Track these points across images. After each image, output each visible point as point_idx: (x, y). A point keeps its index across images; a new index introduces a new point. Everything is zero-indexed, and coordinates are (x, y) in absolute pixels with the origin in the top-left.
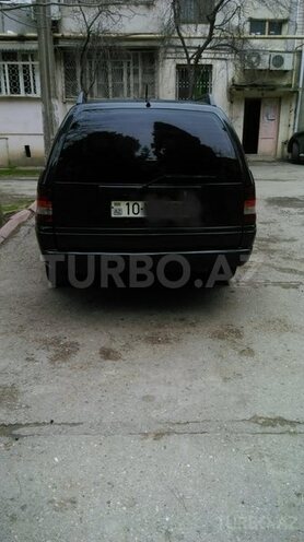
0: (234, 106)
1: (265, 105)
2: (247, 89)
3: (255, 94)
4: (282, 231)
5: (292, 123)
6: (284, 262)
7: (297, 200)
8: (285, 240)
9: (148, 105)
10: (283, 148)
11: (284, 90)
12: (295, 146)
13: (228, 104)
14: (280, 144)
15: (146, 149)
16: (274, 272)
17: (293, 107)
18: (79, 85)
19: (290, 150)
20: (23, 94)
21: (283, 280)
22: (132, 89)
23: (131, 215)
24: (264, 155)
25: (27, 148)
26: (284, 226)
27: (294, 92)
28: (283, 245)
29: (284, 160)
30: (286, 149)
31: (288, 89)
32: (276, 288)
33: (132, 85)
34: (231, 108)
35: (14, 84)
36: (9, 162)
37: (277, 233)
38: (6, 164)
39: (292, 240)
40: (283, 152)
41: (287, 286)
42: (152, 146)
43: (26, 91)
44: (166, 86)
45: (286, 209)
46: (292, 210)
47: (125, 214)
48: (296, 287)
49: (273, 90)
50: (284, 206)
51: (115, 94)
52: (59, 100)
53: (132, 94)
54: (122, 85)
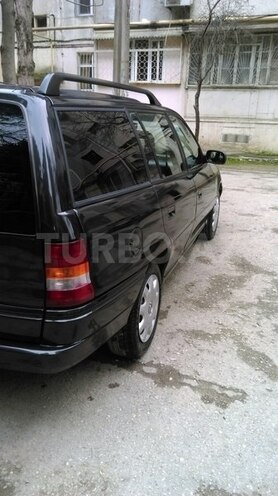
20: (149, 80)
22: (258, 75)
33: (258, 71)
35: (142, 71)
43: (153, 77)
51: (239, 80)
52: (182, 86)
53: (257, 80)
54: (248, 71)
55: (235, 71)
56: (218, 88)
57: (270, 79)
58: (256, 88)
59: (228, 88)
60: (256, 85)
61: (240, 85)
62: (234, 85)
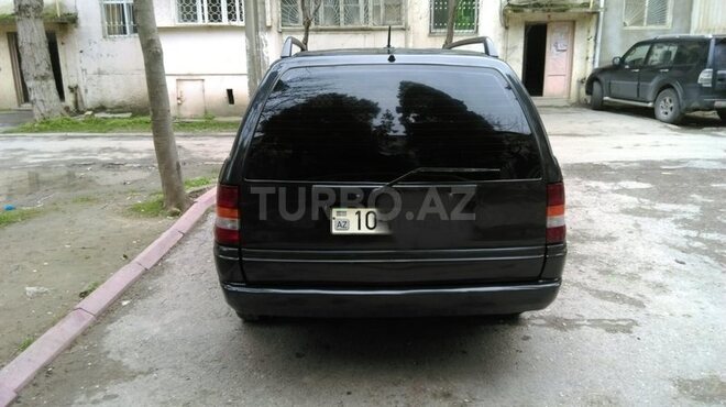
0: (510, 33)
1: (553, 31)
2: (528, 10)
3: (538, 16)
4: (590, 221)
5: (591, 55)
6: (602, 279)
7: (607, 168)
8: (599, 239)
9: (392, 59)
10: (579, 88)
11: (578, 10)
12: (596, 85)
13: (501, 30)
14: (574, 83)
15: (389, 116)
16: (589, 299)
17: (593, 33)
18: (300, 10)
19: (589, 91)
20: (225, 21)
21: (607, 315)
22: (370, 14)
23: (364, 230)
24: (553, 97)
25: (230, 92)
26: (594, 213)
27: (594, 13)
28: (597, 247)
29: (581, 105)
30: (583, 90)
31: (584, 10)
32: (594, 331)
33: (370, 9)
34: (505, 37)
35: (214, 9)
36: (206, 112)
37: (585, 225)
38: (201, 114)
39: (609, 238)
40: (579, 93)
41: (613, 327)
42: (398, 110)
43: (230, 17)
44: (416, 8)
45: (593, 184)
46: (603, 186)
47: (353, 229)
48: (627, 330)
49: (564, 11)
50: (589, 178)
51: (348, 21)
52: (274, 29)
53: (371, 19)
54: (358, 8)
55: (342, 9)
56: (321, 30)
57: (385, 18)
58: (371, 30)
59: (335, 30)
60: (370, 26)
61: (350, 26)
62: (342, 26)
